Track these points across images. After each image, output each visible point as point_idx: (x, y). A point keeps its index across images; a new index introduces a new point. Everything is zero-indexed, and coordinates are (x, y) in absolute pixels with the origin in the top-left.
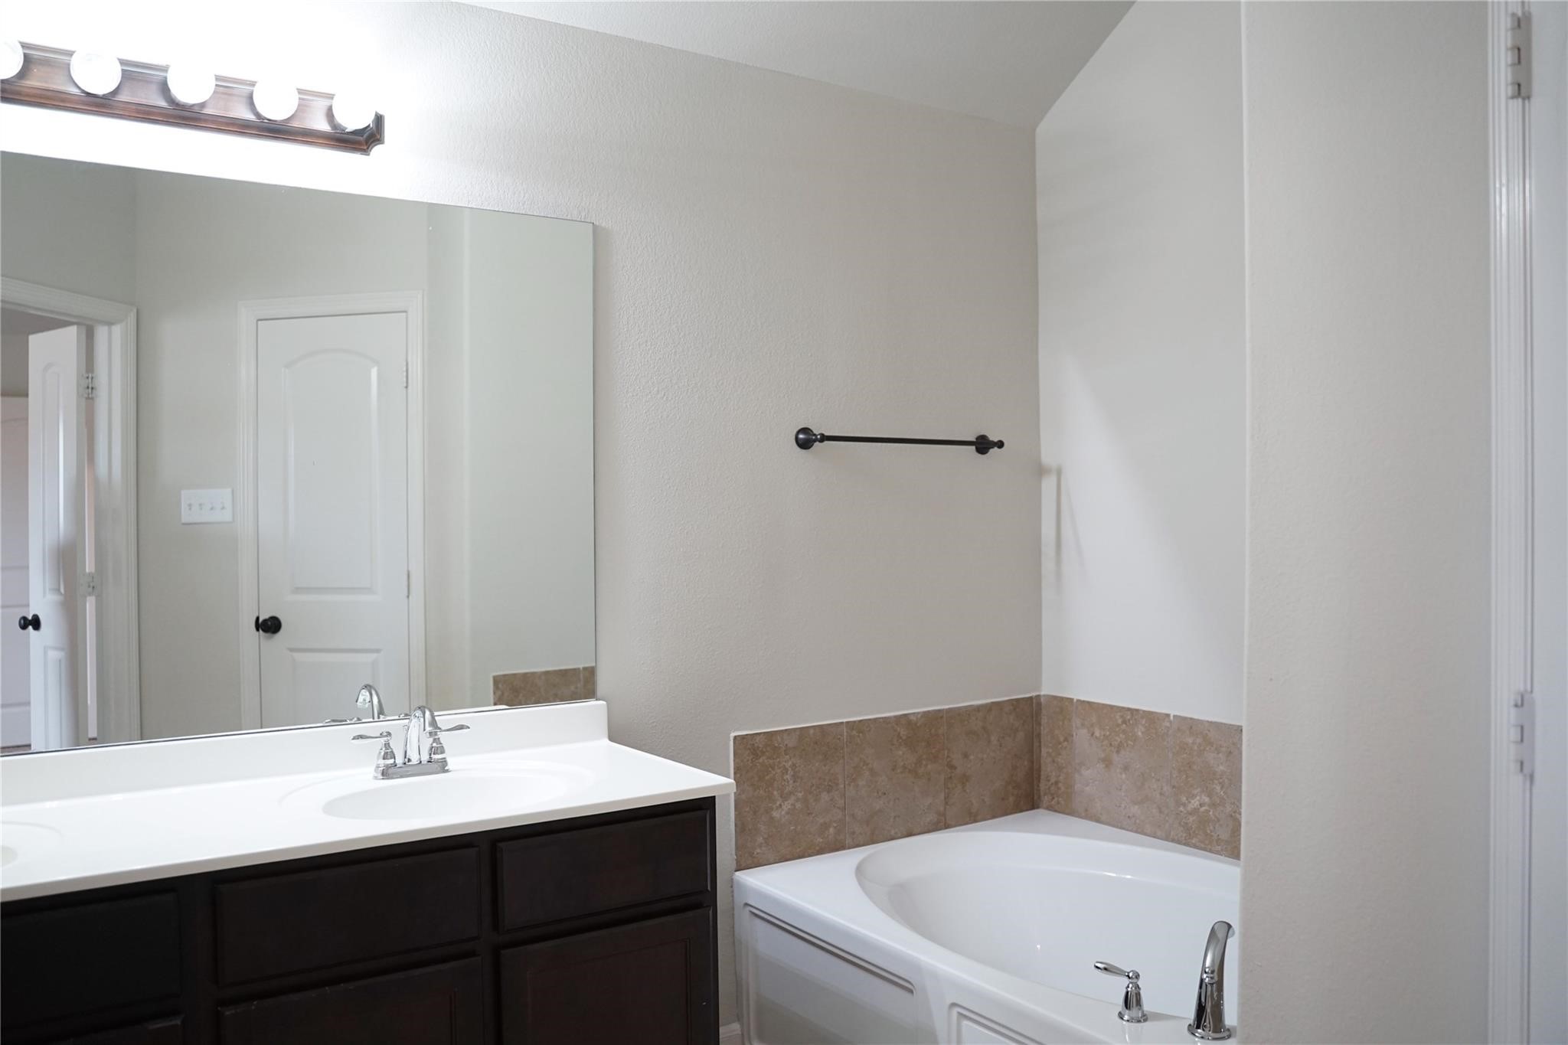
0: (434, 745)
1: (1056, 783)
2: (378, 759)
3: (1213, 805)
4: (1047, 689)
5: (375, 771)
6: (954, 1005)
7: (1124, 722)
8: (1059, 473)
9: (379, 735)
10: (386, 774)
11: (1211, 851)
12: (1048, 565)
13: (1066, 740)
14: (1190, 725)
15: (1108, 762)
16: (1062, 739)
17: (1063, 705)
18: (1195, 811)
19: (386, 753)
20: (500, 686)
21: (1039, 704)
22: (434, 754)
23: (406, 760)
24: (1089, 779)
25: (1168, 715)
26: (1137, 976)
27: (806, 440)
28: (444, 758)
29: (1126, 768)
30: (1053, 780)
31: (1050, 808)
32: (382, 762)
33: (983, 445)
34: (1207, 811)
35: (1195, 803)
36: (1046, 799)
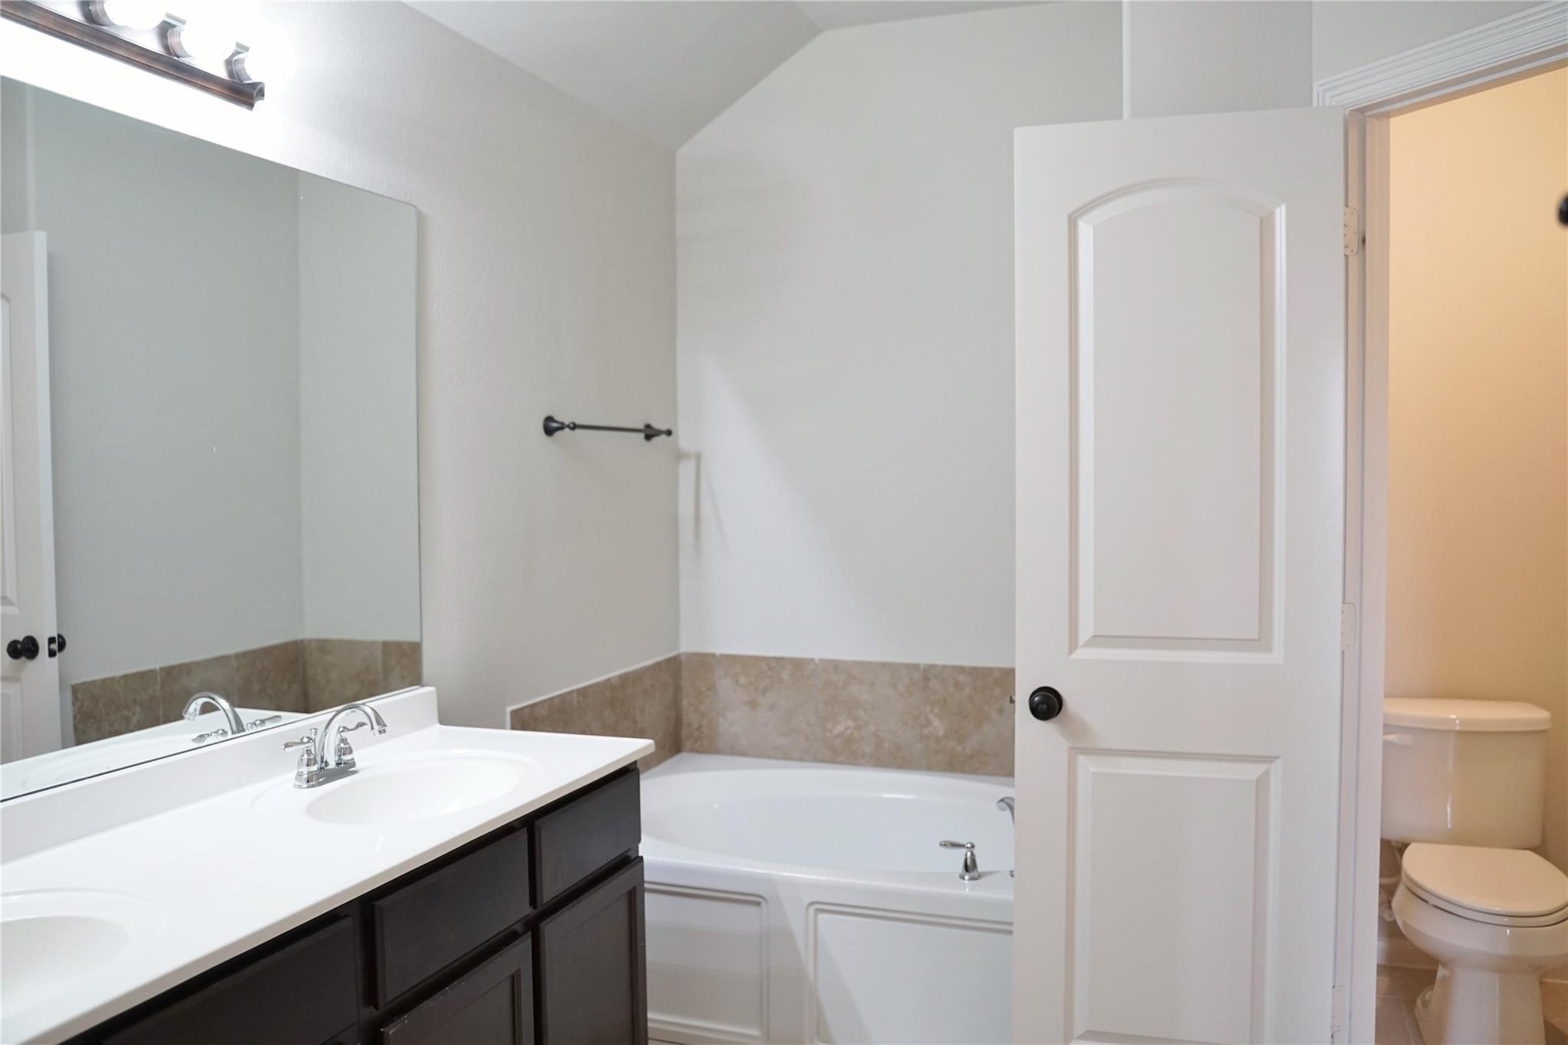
0: (342, 745)
1: (699, 728)
2: (299, 766)
3: (858, 728)
4: (687, 646)
5: (296, 779)
6: (813, 903)
7: (770, 669)
8: (698, 458)
9: (299, 741)
10: (312, 780)
11: (856, 764)
12: (686, 538)
13: (709, 689)
14: (836, 666)
15: (753, 705)
16: (704, 689)
17: (705, 662)
18: (840, 735)
19: (309, 760)
20: (80, 696)
21: (680, 662)
22: (344, 754)
23: (324, 765)
24: (733, 722)
25: (813, 660)
26: (973, 846)
27: (551, 427)
28: (353, 759)
29: (772, 707)
30: (695, 725)
31: (693, 750)
32: (305, 770)
33: (650, 433)
34: (852, 733)
35: (840, 728)
36: (688, 744)
